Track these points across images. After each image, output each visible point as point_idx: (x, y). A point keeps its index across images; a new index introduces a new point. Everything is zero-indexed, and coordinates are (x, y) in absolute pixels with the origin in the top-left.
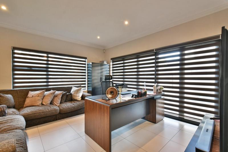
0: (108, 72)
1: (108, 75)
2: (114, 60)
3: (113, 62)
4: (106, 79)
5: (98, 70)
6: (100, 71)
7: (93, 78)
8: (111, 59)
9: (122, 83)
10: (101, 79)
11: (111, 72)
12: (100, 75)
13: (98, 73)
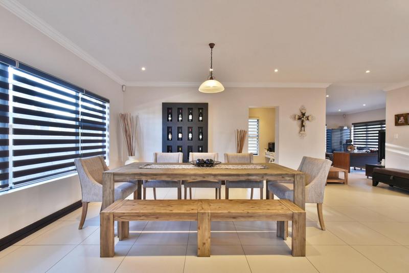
0: (349, 136)
1: (349, 139)
2: (355, 125)
3: (354, 127)
4: (346, 142)
5: (338, 134)
6: (339, 136)
7: (333, 142)
8: (353, 124)
9: (365, 146)
10: (341, 143)
11: (352, 136)
12: (339, 138)
13: (338, 137)
